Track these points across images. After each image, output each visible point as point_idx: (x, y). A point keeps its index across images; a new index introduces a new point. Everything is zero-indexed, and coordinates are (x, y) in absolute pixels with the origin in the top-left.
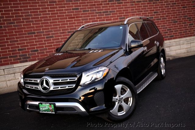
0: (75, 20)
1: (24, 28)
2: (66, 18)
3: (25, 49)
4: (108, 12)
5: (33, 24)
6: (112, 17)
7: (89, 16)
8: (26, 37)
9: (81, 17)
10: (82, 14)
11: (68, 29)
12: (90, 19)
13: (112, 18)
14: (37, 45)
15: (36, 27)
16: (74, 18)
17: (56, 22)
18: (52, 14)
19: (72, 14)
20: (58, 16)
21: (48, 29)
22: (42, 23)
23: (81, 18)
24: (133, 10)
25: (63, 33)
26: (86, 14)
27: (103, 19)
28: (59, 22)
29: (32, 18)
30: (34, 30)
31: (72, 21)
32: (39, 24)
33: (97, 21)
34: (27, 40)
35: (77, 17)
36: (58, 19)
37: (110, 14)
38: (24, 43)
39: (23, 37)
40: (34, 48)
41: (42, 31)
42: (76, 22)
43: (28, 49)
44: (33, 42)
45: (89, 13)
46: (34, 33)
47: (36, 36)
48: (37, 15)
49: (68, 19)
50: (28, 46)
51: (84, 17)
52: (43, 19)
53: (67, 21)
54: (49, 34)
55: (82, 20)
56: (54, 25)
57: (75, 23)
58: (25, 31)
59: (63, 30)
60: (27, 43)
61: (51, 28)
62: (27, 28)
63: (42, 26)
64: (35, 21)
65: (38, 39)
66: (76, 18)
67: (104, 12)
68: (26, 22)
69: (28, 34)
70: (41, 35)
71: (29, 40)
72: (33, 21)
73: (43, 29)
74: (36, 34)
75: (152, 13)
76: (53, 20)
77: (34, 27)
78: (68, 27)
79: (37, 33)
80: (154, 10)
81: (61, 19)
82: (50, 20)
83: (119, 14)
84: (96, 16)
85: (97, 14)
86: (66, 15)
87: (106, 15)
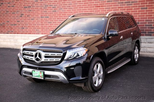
0: (100, 9)
2: (94, 7)
4: (130, 2)
5: (72, 10)
7: (112, 6)
9: (105, 6)
10: (106, 4)
12: (112, 8)
15: (74, 12)
16: (99, 7)
17: (86, 10)
18: (84, 3)
19: (99, 3)
20: (88, 5)
26: (110, 4)
27: (124, 8)
28: (88, 9)
29: (72, 6)
31: (98, 9)
33: (118, 10)
35: (102, 6)
36: (88, 7)
37: (132, 4)
45: (112, 3)
48: (75, 4)
51: (107, 6)
52: (78, 7)
53: (94, 9)
55: (106, 8)
57: (99, 11)
76: (85, 7)
81: (90, 7)
82: (83, 8)
83: (141, 4)
84: (118, 5)
85: (119, 4)
86: (94, 5)
87: (127, 5)
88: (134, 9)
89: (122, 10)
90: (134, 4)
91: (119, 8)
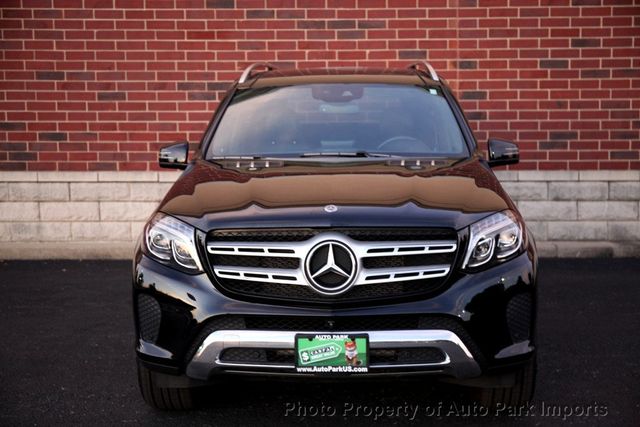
0: (211, 46)
1: (29, 55)
2: (181, 35)
3: (23, 126)
4: (352, 25)
5: (59, 45)
6: (368, 45)
7: (270, 35)
8: (29, 86)
9: (240, 35)
10: (241, 25)
11: (181, 76)
12: (272, 46)
13: (368, 51)
14: (62, 116)
15: (69, 56)
16: (210, 35)
17: (142, 46)
18: (129, 15)
19: (206, 20)
20: (150, 25)
21: (111, 66)
22: (91, 45)
23: (236, 41)
24: (472, 24)
25: (162, 86)
26: (261, 25)
27: (327, 50)
28: (151, 45)
29: (58, 25)
30: (60, 66)
31: (202, 46)
32: (80, 45)
33: (301, 56)
34: (32, 96)
35: (221, 35)
36: (150, 35)
37: (361, 35)
38: (21, 106)
39: (21, 86)
40: (53, 127)
41: (85, 71)
42: (216, 51)
43: (31, 126)
44: (52, 106)
45: (271, 25)
46: (60, 76)
47: (64, 86)
49: (186, 40)
50: (32, 116)
51: (250, 35)
52: (95, 31)
53: (182, 46)
54: (108, 86)
55: (242, 46)
56: (130, 56)
57: (210, 56)
58: (30, 66)
59: (161, 76)
60: (31, 106)
61: (120, 66)
62: (40, 55)
63: (91, 56)
64: (69, 35)
65: (71, 96)
66: (219, 37)
67: (333, 25)
68: (38, 35)
69: (40, 76)
70: (82, 86)
71: (40, 96)
72: (60, 36)
73: (90, 66)
74: (66, 80)
75: (565, 43)
76: (130, 35)
77: (59, 56)
78: (181, 66)
79: (71, 76)
80: (575, 33)
81: (160, 35)
82: (120, 35)
83: (402, 34)
84: (301, 35)
85: (306, 30)
86: (182, 25)
87: (341, 35)
88: (372, 55)
89: (317, 58)
90: (371, 35)
91: (303, 46)
